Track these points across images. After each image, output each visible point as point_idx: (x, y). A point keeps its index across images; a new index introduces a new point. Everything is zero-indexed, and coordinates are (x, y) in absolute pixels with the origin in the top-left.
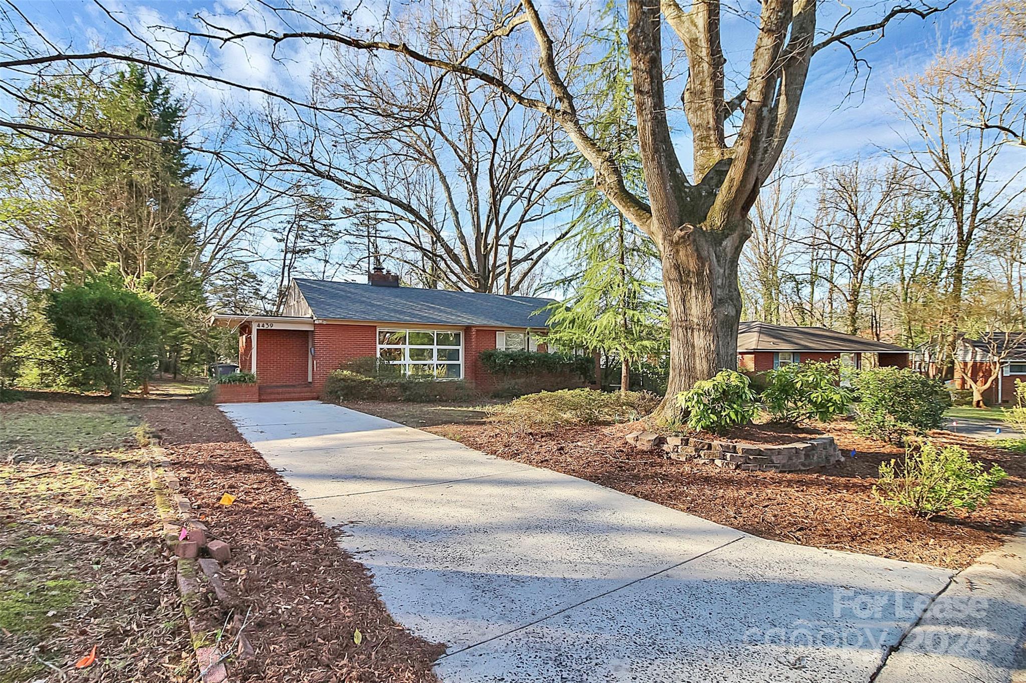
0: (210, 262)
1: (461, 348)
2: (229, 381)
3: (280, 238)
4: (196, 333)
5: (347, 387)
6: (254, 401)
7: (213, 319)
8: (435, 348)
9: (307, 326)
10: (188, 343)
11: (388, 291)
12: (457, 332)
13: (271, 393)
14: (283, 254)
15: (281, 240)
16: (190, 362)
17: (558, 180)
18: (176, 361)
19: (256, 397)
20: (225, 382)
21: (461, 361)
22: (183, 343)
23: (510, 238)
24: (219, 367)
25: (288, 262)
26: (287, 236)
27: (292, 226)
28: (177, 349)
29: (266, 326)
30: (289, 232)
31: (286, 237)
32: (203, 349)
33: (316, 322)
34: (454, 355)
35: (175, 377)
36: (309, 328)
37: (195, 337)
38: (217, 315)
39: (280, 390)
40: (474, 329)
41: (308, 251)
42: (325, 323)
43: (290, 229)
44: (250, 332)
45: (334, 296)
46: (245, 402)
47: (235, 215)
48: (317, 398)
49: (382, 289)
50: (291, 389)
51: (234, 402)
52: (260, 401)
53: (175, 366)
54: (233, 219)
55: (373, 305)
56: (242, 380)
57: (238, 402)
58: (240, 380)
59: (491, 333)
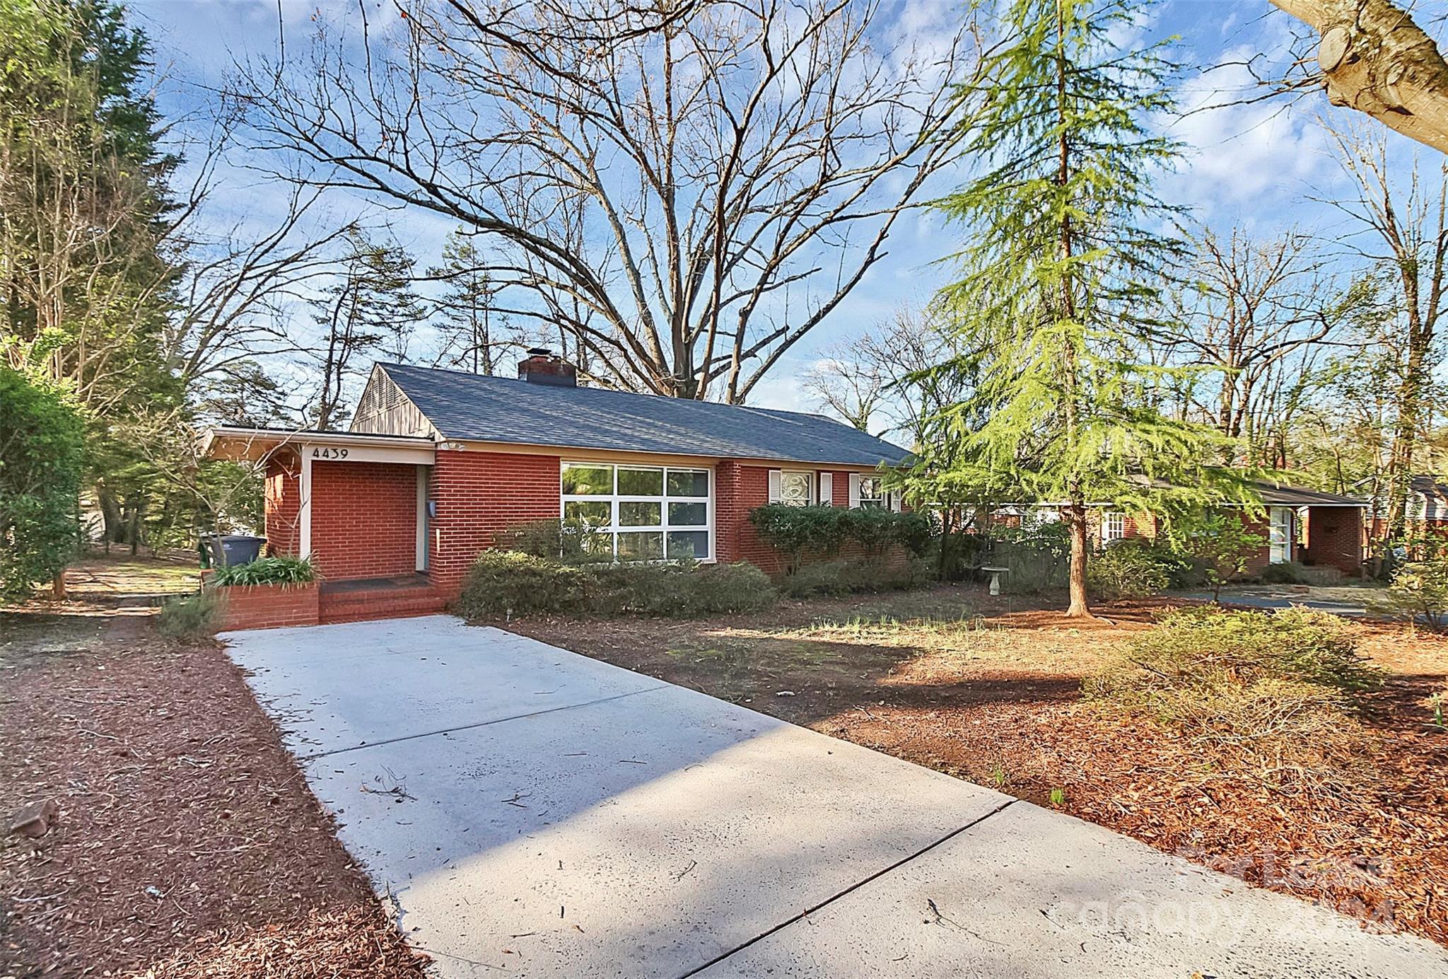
0: (199, 353)
1: (709, 501)
2: (251, 579)
3: (323, 316)
4: (174, 472)
5: (521, 588)
6: (308, 623)
7: (209, 437)
8: (665, 500)
9: (420, 454)
10: (160, 491)
11: (560, 393)
12: (700, 469)
13: (346, 602)
14: (329, 343)
15: (324, 321)
16: (165, 523)
17: (836, 211)
18: (136, 523)
19: (314, 612)
20: (240, 582)
21: (709, 526)
22: (150, 491)
23: (740, 314)
24: (224, 542)
25: (336, 357)
26: (336, 313)
27: (343, 298)
28: (137, 502)
29: (332, 454)
30: (339, 306)
31: (332, 316)
32: (185, 501)
33: (443, 447)
34: (698, 513)
35: (134, 551)
36: (428, 460)
37: (171, 480)
38: (221, 428)
39: (364, 593)
40: (737, 465)
41: (371, 339)
42: (461, 448)
43: (340, 302)
44: (298, 469)
45: (465, 397)
46: (287, 624)
47: (245, 272)
48: (446, 609)
49: (548, 390)
50: (386, 591)
51: (261, 627)
52: (322, 621)
53: (135, 532)
54: (242, 279)
55: (545, 417)
56: (282, 575)
57: (271, 626)
58: (275, 577)
59: (759, 472)
